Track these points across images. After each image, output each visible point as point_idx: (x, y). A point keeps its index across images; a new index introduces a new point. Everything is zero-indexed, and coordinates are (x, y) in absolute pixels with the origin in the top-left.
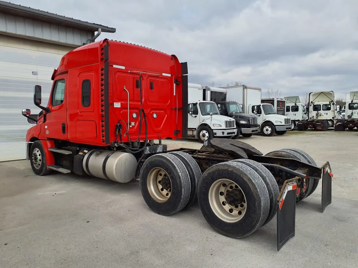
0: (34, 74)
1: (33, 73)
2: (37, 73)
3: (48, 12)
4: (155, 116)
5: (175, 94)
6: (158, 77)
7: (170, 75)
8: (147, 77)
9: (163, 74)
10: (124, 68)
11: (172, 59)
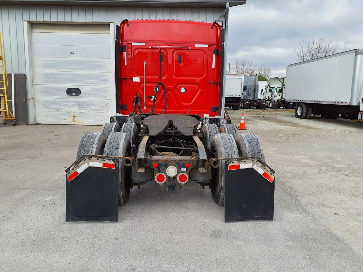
5: (213, 66)
6: (189, 49)
7: (207, 46)
8: (173, 50)
9: (197, 46)
10: (144, 44)
11: (212, 27)
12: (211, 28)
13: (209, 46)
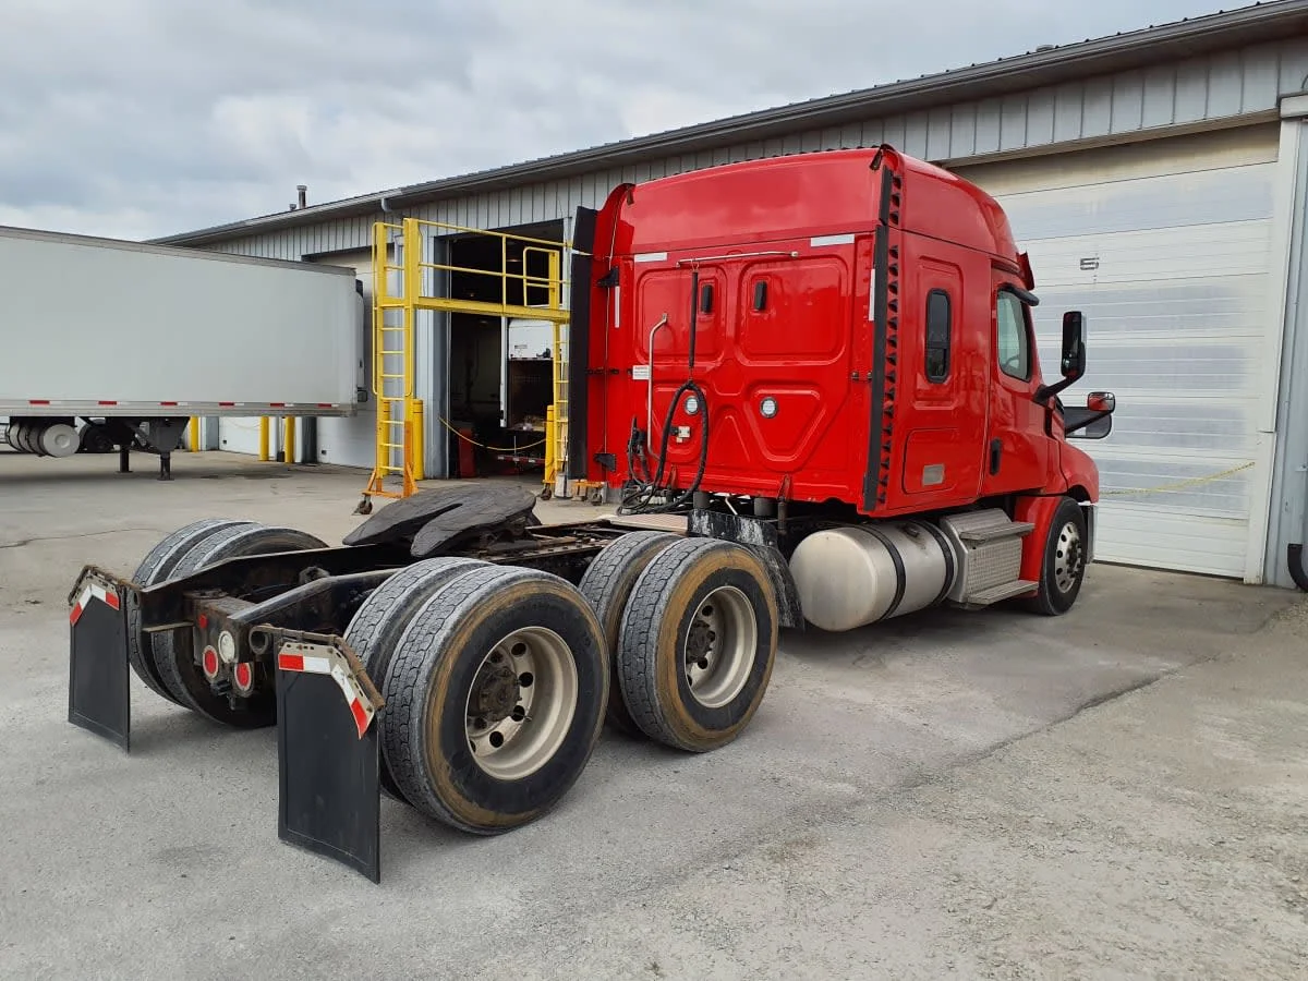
0: (1086, 266)
1: (1082, 264)
2: (1095, 261)
3: (1087, 41)
4: (769, 408)
5: (871, 317)
6: (789, 258)
7: (850, 239)
8: (741, 266)
9: (816, 242)
10: (663, 256)
11: (873, 163)
12: (872, 167)
13: (857, 239)
